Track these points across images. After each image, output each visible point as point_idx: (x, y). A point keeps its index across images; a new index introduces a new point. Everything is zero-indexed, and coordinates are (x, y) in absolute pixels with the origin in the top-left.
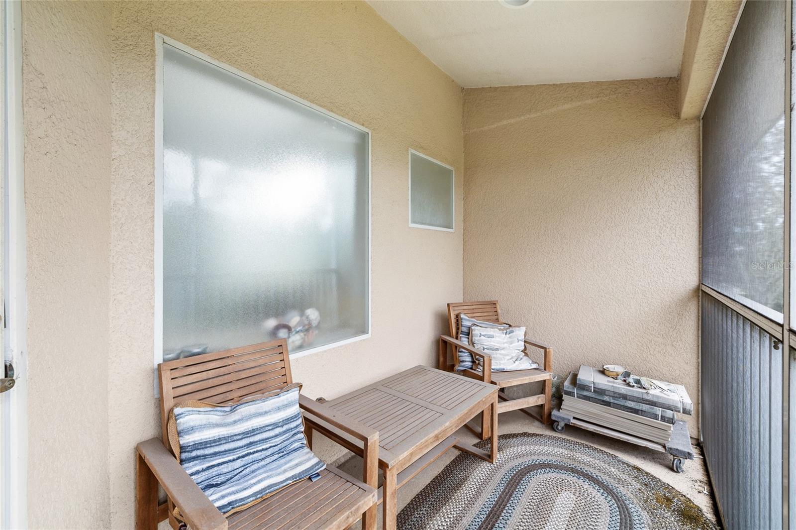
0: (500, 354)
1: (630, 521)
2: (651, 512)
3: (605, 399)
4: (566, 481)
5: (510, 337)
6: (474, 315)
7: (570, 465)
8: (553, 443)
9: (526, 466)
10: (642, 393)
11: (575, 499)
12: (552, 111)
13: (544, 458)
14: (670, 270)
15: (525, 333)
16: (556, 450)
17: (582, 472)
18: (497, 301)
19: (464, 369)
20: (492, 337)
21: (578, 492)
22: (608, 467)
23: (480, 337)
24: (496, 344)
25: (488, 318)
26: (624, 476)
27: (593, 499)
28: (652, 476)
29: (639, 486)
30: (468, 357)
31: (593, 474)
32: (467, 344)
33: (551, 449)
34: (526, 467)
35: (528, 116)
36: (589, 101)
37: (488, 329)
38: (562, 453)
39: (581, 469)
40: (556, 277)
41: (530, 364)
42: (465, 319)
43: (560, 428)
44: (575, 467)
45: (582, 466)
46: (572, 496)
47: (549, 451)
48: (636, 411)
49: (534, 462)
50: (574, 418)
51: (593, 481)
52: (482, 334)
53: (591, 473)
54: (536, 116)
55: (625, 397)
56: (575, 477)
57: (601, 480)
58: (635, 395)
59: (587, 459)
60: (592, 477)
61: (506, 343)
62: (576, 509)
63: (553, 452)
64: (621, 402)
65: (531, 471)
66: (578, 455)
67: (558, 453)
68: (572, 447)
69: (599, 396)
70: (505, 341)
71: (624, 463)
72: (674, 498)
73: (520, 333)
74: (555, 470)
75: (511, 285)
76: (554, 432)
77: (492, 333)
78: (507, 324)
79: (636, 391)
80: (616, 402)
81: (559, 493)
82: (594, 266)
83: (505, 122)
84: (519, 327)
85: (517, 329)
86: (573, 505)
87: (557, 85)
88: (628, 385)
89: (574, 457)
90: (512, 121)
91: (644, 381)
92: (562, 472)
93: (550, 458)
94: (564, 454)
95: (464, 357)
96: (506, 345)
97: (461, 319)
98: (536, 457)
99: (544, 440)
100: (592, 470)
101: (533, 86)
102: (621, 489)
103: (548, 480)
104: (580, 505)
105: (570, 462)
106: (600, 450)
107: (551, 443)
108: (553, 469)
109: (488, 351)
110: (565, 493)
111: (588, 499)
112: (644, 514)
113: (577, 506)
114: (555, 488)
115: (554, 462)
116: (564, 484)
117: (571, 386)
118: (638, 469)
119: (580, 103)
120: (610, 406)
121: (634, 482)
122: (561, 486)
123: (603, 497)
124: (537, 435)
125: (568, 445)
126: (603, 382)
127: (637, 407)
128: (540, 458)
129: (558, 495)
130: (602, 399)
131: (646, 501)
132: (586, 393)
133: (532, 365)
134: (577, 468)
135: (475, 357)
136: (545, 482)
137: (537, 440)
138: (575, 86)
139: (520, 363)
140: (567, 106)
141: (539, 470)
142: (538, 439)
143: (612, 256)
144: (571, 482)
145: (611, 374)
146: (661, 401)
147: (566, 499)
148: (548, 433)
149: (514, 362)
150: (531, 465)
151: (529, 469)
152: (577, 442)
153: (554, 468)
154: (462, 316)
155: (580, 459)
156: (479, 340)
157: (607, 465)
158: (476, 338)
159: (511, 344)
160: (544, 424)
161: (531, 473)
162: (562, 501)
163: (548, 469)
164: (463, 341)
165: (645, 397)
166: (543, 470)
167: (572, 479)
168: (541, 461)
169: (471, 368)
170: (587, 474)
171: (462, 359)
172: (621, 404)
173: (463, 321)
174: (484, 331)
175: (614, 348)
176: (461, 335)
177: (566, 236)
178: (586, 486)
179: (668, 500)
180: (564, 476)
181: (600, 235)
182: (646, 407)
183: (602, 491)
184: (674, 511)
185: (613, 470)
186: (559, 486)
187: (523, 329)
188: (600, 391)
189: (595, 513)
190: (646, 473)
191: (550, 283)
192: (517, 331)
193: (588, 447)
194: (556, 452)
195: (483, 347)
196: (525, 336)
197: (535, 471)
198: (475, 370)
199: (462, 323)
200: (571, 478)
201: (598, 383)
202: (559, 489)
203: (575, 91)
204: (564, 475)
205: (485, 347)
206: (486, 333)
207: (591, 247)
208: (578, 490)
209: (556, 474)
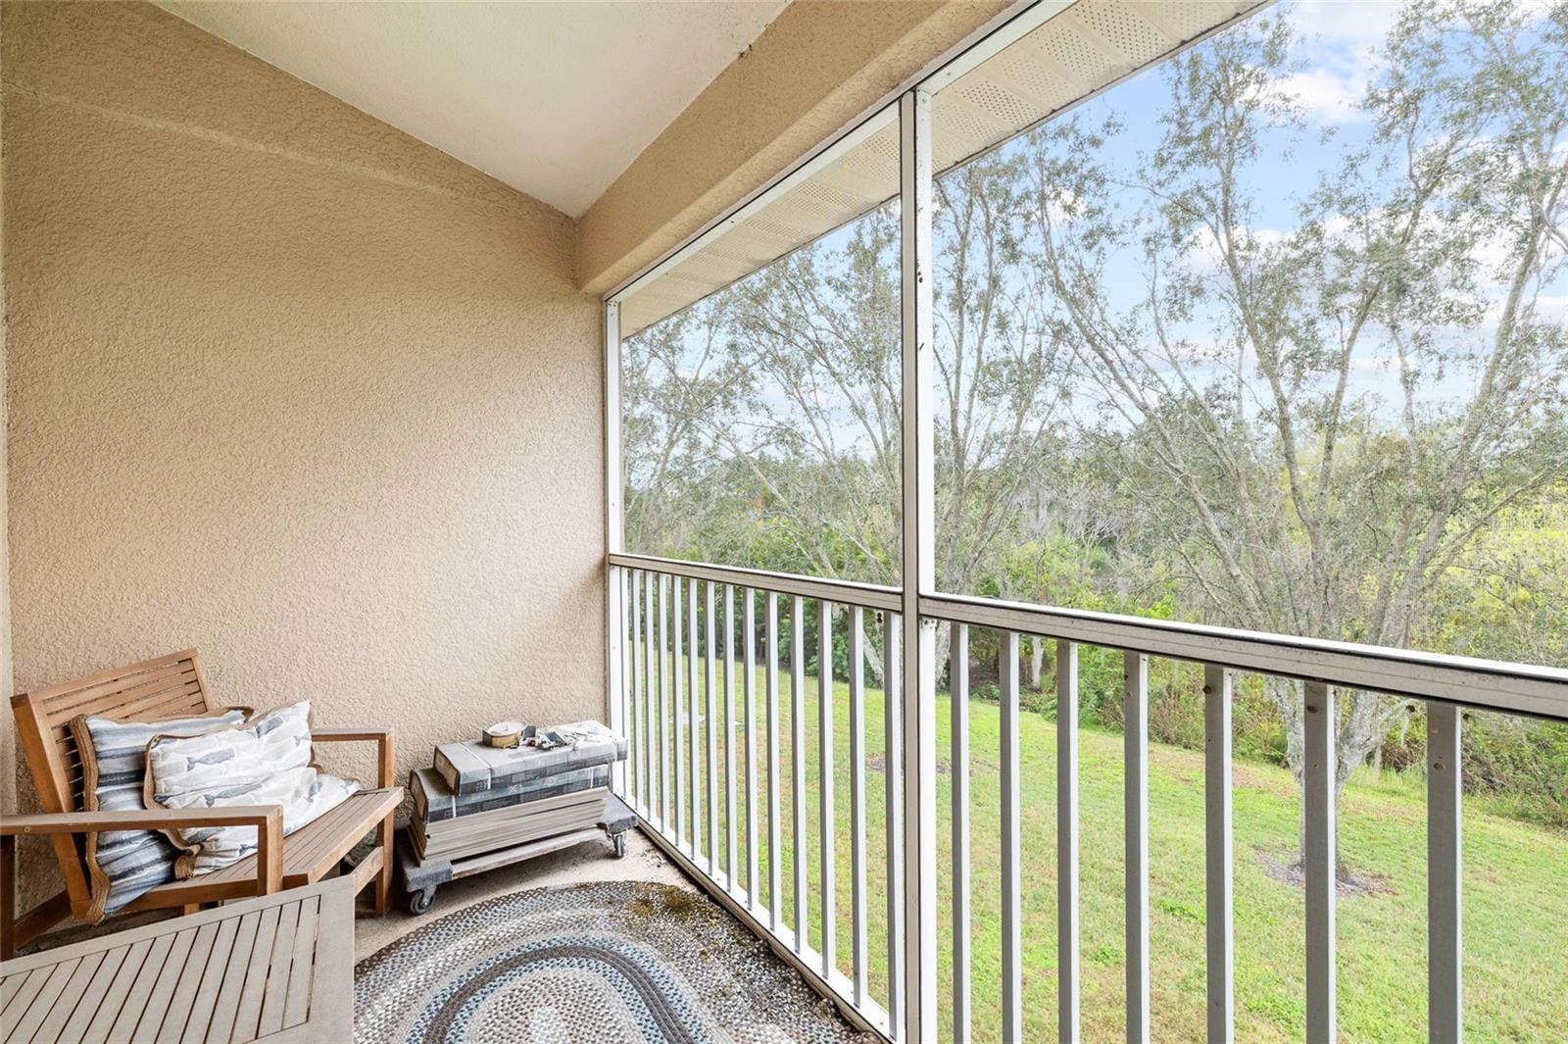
0: (269, 794)
1: (640, 972)
2: (648, 937)
3: (510, 793)
4: (517, 993)
5: (271, 741)
6: (127, 710)
7: (497, 959)
8: (432, 942)
9: (424, 1032)
10: (568, 754)
11: (556, 1011)
12: (349, 171)
13: (445, 983)
14: (569, 536)
15: (310, 715)
16: (450, 950)
17: (526, 955)
18: (195, 650)
19: (139, 894)
20: (227, 756)
21: (549, 996)
22: (550, 914)
23: (189, 769)
24: (241, 773)
25: (174, 706)
26: (579, 912)
27: (577, 985)
28: (605, 883)
29: (606, 912)
30: (146, 851)
31: (543, 944)
32: (136, 808)
33: (440, 955)
34: (428, 1034)
35: (279, 151)
36: (433, 189)
37: (212, 737)
38: (466, 949)
39: (518, 951)
40: (364, 564)
41: (345, 788)
42: (108, 732)
43: (426, 901)
44: (508, 955)
45: (516, 944)
46: (548, 1010)
47: (440, 965)
48: (558, 790)
49: (433, 1008)
50: (454, 862)
51: (552, 956)
52: (197, 756)
53: (539, 945)
54: (301, 160)
55: (543, 773)
56: (524, 974)
57: (559, 944)
58: (559, 761)
59: (511, 925)
60: (545, 950)
61: (265, 758)
62: (572, 1026)
63: (450, 959)
64: (538, 785)
65: (445, 1032)
66: (493, 930)
67: (460, 953)
68: (471, 923)
69: (504, 793)
70: (260, 755)
71: (562, 891)
72: (648, 895)
73: (296, 722)
74: (484, 990)
75: (227, 599)
76: (415, 919)
77: (224, 746)
78: (236, 709)
79: (557, 755)
80: (529, 789)
81: (527, 1026)
82: (450, 535)
83: (197, 131)
84: (291, 705)
85: (289, 711)
86: (563, 1024)
87: (361, 114)
88: (540, 747)
89: (491, 938)
90: (226, 140)
91: (563, 730)
92: (498, 984)
93: (454, 975)
94: (470, 947)
95: (130, 858)
96: (267, 766)
97: (92, 736)
98: (428, 997)
99: (412, 950)
100: (533, 939)
101: (296, 80)
102: (592, 934)
103: (490, 1020)
104: (571, 1013)
105: (493, 953)
106: (517, 895)
107: (429, 944)
108: (479, 992)
109: (231, 800)
110: (536, 1016)
111: (572, 992)
112: (643, 946)
113: (569, 1019)
114: (514, 1022)
115: (469, 975)
116: (519, 1002)
117: (444, 798)
118: (584, 886)
119: (415, 184)
120: (519, 802)
121: (597, 912)
122: (518, 1009)
123: (586, 968)
124: (389, 949)
125: (462, 924)
126: (502, 761)
127: (561, 783)
128: (437, 989)
129: (529, 1030)
130: (505, 795)
131: (630, 927)
132: (475, 799)
133: (349, 788)
134: (512, 953)
135: (178, 837)
136: (487, 1028)
137: (398, 959)
138: (406, 141)
139: (322, 797)
140: (387, 176)
141: (458, 1016)
142: (397, 954)
143: (484, 514)
144: (527, 987)
145: (505, 741)
146: (593, 754)
147: (544, 1024)
148: (404, 928)
149: (312, 801)
150: (436, 1020)
151: (437, 1032)
152: (471, 909)
153: (480, 988)
154: (92, 727)
155: (501, 934)
156: (188, 779)
157: (545, 913)
158: (174, 779)
159: (279, 757)
160: (381, 916)
161: (449, 1035)
162: (543, 1034)
163: (471, 999)
164: (116, 806)
165: (574, 758)
166: (464, 1008)
167: (522, 981)
168: (444, 996)
169: (171, 878)
170: (536, 952)
171: (117, 868)
172: (538, 788)
173: (106, 739)
174: (197, 749)
175: (489, 691)
176: (100, 791)
177: (388, 470)
178: (550, 973)
179: (646, 902)
180: (507, 988)
181: (460, 471)
182: (572, 776)
183: (575, 961)
184: (662, 913)
185: (559, 913)
186: (516, 1014)
187: (304, 707)
188: (500, 783)
189: (599, 1006)
190: (597, 884)
191: (350, 581)
192: (291, 718)
193: (496, 904)
194: (456, 955)
195: (206, 797)
196: (310, 725)
197: (453, 1025)
198: (184, 879)
199: (100, 749)
200: (520, 980)
201: (500, 768)
202: (521, 1018)
203: (405, 150)
204: (505, 986)
205: (214, 793)
206: (207, 752)
207: (442, 494)
208: (547, 990)
209: (490, 995)
